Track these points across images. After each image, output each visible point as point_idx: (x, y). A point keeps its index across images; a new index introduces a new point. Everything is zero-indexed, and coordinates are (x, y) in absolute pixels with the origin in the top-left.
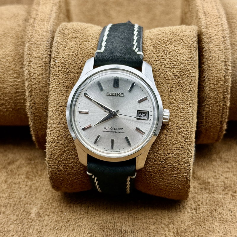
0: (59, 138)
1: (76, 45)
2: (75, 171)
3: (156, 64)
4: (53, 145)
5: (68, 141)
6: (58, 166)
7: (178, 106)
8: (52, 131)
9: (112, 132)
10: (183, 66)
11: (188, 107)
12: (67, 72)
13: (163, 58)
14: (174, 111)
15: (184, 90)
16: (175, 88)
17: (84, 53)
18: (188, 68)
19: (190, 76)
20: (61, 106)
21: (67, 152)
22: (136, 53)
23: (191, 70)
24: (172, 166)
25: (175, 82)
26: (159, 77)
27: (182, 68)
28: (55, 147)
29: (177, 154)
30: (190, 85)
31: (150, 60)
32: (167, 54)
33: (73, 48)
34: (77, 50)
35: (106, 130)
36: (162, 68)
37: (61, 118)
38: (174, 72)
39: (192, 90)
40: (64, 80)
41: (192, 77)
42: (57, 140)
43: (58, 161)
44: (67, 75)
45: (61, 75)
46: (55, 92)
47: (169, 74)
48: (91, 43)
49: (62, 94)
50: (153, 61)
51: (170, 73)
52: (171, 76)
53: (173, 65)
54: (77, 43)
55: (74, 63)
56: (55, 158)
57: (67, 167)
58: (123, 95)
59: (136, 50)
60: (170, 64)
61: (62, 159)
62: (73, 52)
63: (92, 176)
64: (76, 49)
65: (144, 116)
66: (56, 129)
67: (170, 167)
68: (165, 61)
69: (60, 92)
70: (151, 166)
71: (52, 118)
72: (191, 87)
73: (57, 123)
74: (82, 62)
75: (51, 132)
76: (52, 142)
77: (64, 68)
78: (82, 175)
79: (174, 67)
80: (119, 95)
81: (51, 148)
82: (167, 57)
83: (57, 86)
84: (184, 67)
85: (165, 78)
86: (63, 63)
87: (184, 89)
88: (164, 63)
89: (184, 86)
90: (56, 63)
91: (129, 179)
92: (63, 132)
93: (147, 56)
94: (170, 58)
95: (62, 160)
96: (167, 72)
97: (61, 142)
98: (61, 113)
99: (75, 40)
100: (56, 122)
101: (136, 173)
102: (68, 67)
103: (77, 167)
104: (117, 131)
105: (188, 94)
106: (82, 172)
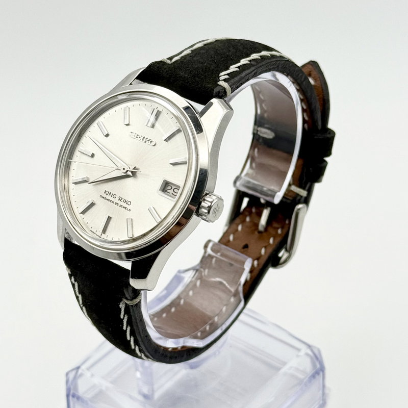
9: (113, 202)
22: (218, 82)
80: (148, 141)
91: (122, 306)
104: (120, 203)
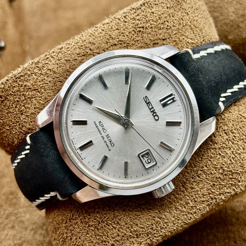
0: (48, 72)
1: (179, 20)
2: (20, 120)
3: (220, 135)
4: (36, 71)
5: (52, 87)
6: (13, 93)
7: (186, 196)
8: (52, 57)
9: (101, 134)
10: (240, 170)
11: (193, 209)
12: (138, 29)
13: (234, 139)
14: (178, 196)
15: (211, 191)
16: (207, 178)
17: (176, 37)
18: (241, 178)
19: (234, 188)
20: (90, 49)
21: (38, 93)
22: (219, 101)
23: (241, 183)
24: (106, 238)
25: (215, 173)
26: (207, 148)
27: (238, 171)
28: (34, 75)
29: (125, 234)
30: (222, 195)
31: (221, 125)
32: (242, 141)
33: (173, 18)
34: (174, 25)
35: (98, 125)
36: (221, 145)
37: (76, 59)
38: (225, 163)
39: (218, 201)
40: (125, 32)
41: (234, 190)
42: (45, 71)
43: (18, 90)
44: (135, 32)
45: (130, 24)
46: (103, 30)
47: (219, 158)
48: (193, 36)
49: (107, 42)
50: (222, 129)
51: (221, 159)
52: (219, 163)
53: (234, 156)
54: (182, 19)
55: (156, 31)
56: (20, 83)
57: (18, 107)
58: (156, 118)
59: (222, 99)
60: (233, 152)
61: (25, 93)
62: (167, 21)
63: (29, 145)
64: (174, 23)
65: (147, 162)
66: (57, 62)
67: (102, 237)
68: (232, 144)
69: (108, 37)
70: (88, 212)
71: (68, 48)
72: (221, 197)
73: (66, 58)
74: (164, 40)
75: (50, 58)
76: (37, 67)
77: (141, 22)
78: (21, 132)
79: (232, 160)
80: (154, 113)
81: (29, 70)
82: (239, 143)
83: (112, 28)
84: (240, 173)
85: (211, 158)
86: (146, 16)
87: (213, 191)
88: (229, 143)
89: (216, 187)
90: (140, 8)
91: (53, 194)
92: (61, 73)
93: (223, 117)
94: (239, 147)
95: (23, 94)
96: (220, 154)
97: (45, 78)
98: (83, 55)
99: (185, 14)
100: (67, 55)
101: (67, 198)
102: (146, 27)
103: (27, 119)
104: (106, 139)
105: (209, 199)
106: (24, 129)
